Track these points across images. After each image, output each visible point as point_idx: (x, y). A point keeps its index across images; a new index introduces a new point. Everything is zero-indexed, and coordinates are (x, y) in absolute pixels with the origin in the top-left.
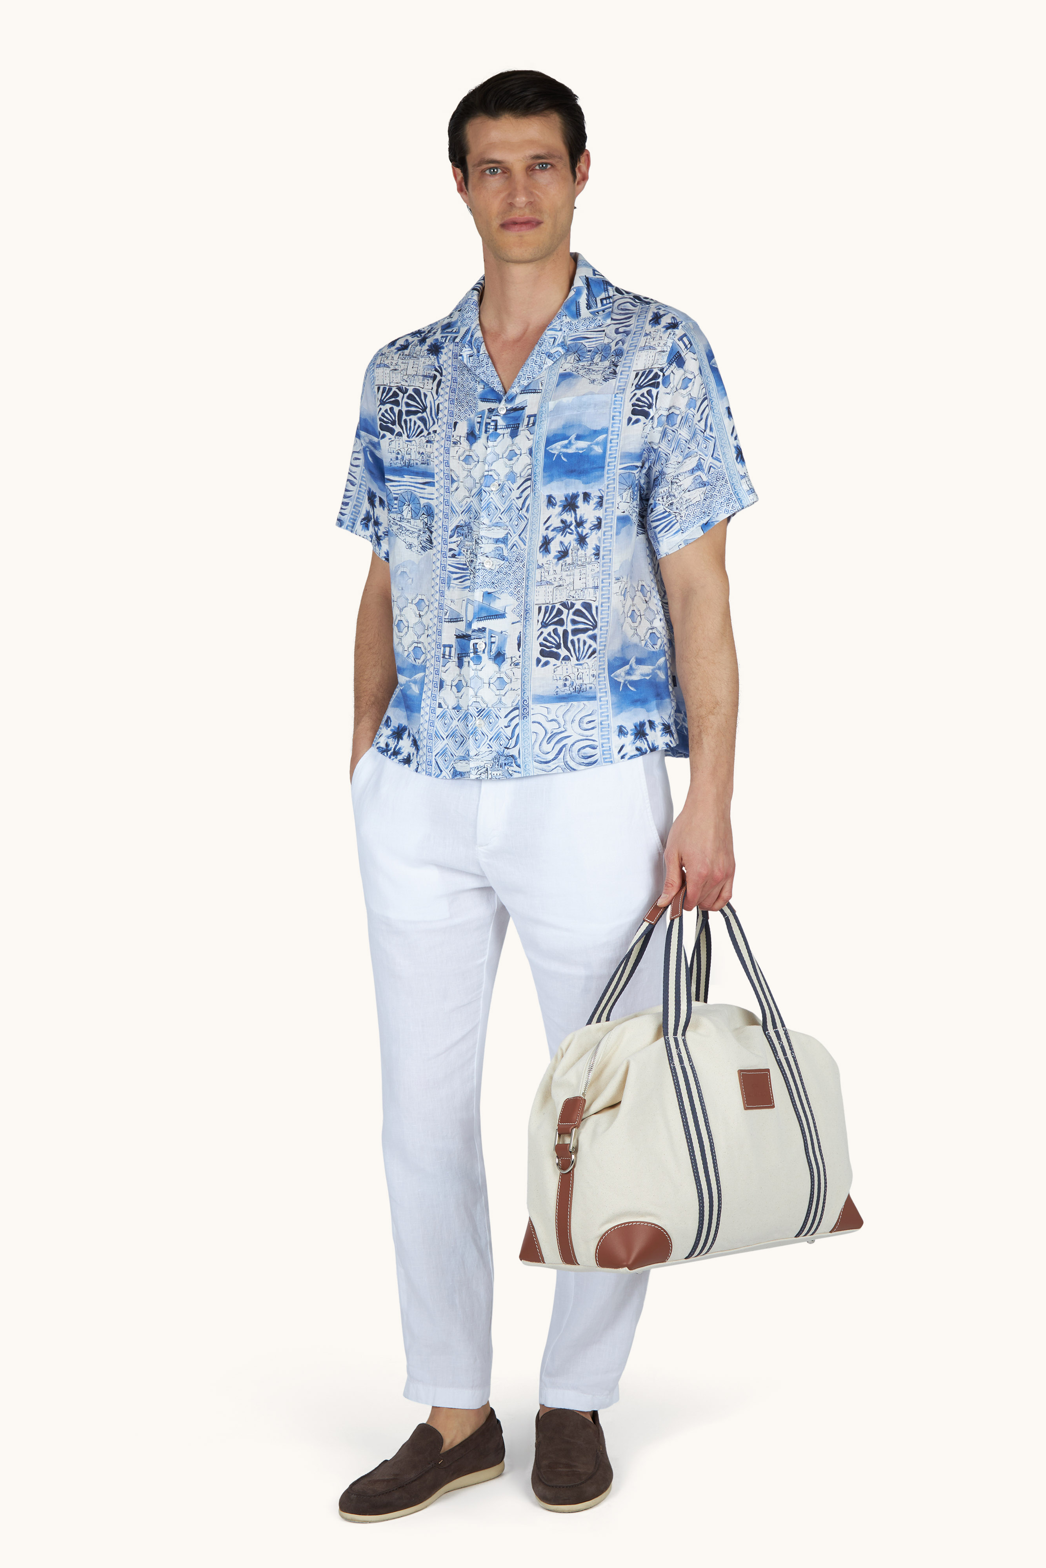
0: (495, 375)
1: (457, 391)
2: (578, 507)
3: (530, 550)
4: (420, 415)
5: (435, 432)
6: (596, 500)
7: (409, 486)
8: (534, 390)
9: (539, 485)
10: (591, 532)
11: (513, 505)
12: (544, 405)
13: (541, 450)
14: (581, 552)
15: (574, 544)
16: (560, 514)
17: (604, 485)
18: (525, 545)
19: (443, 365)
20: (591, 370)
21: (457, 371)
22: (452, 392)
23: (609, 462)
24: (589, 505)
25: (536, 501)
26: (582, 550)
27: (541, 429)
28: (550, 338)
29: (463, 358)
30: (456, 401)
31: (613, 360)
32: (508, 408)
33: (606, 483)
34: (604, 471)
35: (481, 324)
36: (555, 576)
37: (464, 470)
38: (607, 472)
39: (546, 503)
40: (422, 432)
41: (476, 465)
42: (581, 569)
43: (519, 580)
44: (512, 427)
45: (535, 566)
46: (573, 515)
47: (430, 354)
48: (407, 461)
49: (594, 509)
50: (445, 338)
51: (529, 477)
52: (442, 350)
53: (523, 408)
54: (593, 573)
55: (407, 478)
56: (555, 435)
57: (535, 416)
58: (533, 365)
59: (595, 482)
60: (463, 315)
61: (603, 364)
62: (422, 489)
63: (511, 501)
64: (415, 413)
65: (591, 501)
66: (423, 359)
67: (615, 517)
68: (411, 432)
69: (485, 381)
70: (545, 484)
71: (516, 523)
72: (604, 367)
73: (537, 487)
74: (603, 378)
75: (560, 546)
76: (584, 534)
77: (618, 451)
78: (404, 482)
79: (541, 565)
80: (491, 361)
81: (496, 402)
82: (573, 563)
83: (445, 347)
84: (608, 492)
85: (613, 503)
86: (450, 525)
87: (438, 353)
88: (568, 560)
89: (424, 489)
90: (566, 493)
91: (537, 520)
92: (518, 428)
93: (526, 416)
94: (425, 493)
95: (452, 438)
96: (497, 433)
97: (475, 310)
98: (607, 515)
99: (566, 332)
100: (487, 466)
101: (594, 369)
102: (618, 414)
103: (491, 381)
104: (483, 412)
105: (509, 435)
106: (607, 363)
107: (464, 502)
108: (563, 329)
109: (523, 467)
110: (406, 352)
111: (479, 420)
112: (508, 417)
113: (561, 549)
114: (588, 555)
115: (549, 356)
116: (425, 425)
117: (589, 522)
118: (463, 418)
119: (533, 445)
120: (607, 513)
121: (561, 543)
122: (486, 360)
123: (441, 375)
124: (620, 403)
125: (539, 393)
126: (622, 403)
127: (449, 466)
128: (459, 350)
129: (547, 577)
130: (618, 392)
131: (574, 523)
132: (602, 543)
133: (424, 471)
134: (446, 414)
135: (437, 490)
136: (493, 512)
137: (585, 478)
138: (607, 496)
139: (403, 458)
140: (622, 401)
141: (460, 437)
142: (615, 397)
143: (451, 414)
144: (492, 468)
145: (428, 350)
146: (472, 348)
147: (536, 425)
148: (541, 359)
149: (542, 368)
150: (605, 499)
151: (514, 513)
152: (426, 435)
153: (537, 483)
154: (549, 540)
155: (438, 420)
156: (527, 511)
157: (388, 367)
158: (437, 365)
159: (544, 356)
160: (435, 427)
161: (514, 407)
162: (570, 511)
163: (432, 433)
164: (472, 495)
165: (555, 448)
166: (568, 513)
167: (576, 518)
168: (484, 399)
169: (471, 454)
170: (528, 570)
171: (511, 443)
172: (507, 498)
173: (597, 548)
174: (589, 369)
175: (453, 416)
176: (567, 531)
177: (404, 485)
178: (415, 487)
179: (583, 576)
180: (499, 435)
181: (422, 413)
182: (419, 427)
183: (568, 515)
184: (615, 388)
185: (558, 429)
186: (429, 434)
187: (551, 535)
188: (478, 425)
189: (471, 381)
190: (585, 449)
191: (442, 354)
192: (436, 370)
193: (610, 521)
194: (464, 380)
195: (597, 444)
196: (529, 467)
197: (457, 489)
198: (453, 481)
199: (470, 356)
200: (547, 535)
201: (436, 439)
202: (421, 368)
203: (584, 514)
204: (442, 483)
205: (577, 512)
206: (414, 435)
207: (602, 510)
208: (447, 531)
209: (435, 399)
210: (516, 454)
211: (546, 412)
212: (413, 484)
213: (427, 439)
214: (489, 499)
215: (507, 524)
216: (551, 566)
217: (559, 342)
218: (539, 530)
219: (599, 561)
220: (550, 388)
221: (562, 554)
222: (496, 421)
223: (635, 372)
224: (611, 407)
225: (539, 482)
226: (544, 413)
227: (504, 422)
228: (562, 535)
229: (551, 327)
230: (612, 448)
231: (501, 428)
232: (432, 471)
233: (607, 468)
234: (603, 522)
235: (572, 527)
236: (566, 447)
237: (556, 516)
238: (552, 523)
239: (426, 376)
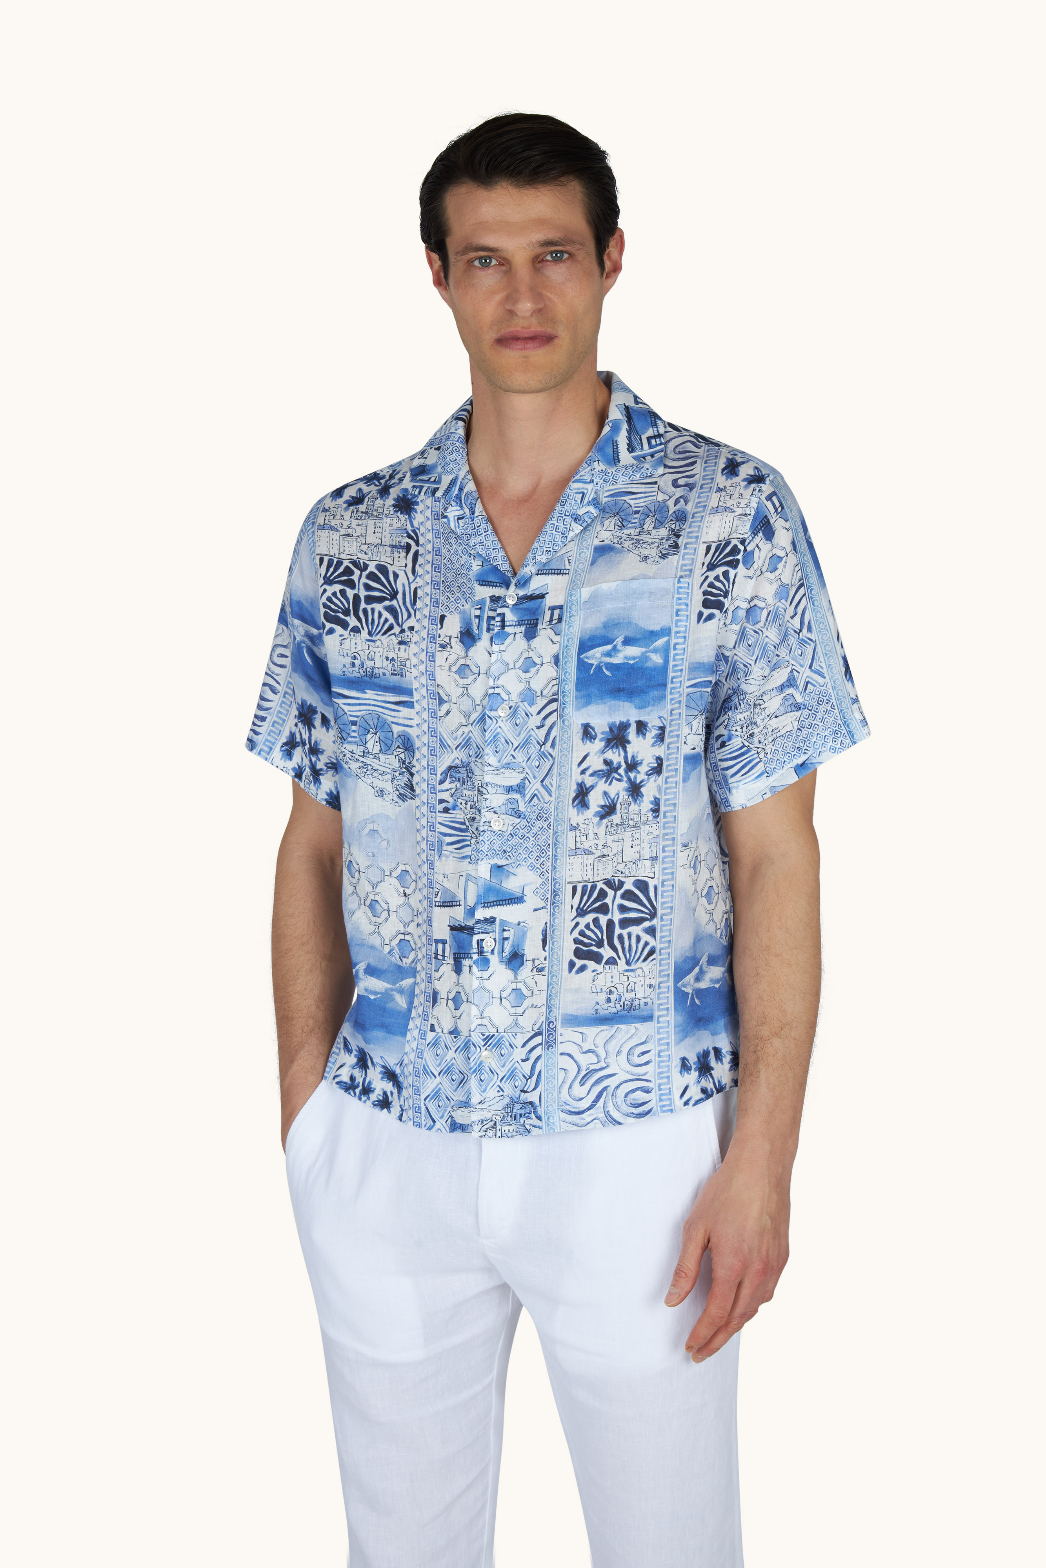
0: (499, 547)
1: (442, 570)
2: (629, 742)
3: (558, 803)
4: (387, 603)
5: (411, 628)
6: (655, 732)
7: (374, 705)
8: (558, 570)
9: (570, 709)
10: (648, 779)
11: (532, 738)
12: (574, 592)
13: (572, 658)
14: (634, 808)
15: (624, 795)
16: (603, 752)
17: (666, 710)
18: (551, 796)
19: (419, 529)
20: (641, 542)
21: (440, 538)
22: (435, 571)
23: (673, 678)
24: (644, 739)
25: (566, 731)
26: (635, 804)
27: (571, 628)
28: (576, 493)
29: (449, 521)
30: (442, 585)
31: (673, 527)
32: (520, 596)
33: (669, 707)
34: (665, 689)
35: (471, 471)
36: (597, 842)
37: (457, 686)
38: (671, 691)
39: (580, 735)
40: (391, 628)
41: (476, 679)
42: (634, 832)
43: (543, 847)
44: (528, 624)
45: (566, 826)
46: (622, 754)
47: (398, 511)
48: (368, 670)
49: (653, 745)
50: (418, 490)
51: (554, 697)
52: (415, 507)
53: (542, 596)
54: (650, 837)
55: (370, 694)
56: (592, 638)
57: (561, 607)
58: (554, 532)
59: (653, 705)
60: (444, 458)
61: (658, 533)
62: (394, 710)
63: (529, 731)
64: (380, 600)
65: (648, 734)
66: (389, 519)
67: (681, 756)
68: (375, 627)
69: (483, 555)
70: (579, 708)
71: (537, 764)
72: (660, 537)
73: (567, 712)
74: (660, 555)
75: (603, 798)
76: (638, 782)
77: (685, 661)
78: (366, 699)
79: (575, 825)
80: (491, 526)
81: (501, 587)
82: (622, 824)
83: (420, 503)
84: (671, 721)
85: (678, 736)
86: (439, 765)
87: (411, 511)
88: (616, 818)
89: (398, 711)
90: (611, 720)
91: (568, 760)
92: (536, 625)
93: (547, 608)
94: (399, 718)
95: (438, 639)
96: (505, 632)
97: (461, 450)
98: (669, 754)
99: (599, 485)
100: (491, 680)
101: (646, 540)
102: (684, 607)
103: (493, 555)
104: (483, 601)
105: (522, 635)
106: (663, 532)
107: (460, 732)
108: (595, 481)
109: (546, 682)
110: (362, 508)
111: (478, 613)
112: (521, 609)
113: (605, 802)
114: (643, 812)
115: (577, 519)
116: (396, 618)
117: (645, 763)
118: (453, 610)
119: (560, 650)
120: (670, 751)
121: (605, 793)
122: (483, 526)
123: (417, 543)
124: (687, 591)
125: (566, 574)
126: (690, 591)
127: (434, 680)
128: (441, 507)
129: (584, 843)
130: (683, 573)
131: (624, 766)
132: (663, 794)
133: (397, 685)
134: (428, 603)
135: (417, 713)
136: (502, 747)
137: (638, 701)
138: (670, 726)
139: (362, 665)
140: (688, 589)
141: (450, 637)
142: (679, 582)
143: (436, 603)
144: (499, 683)
145: (394, 506)
146: (462, 507)
147: (563, 622)
148: (565, 523)
149: (566, 537)
150: (668, 730)
151: (534, 750)
152: (397, 633)
153: (567, 706)
154: (587, 789)
155: (415, 611)
156: (553, 745)
157: (336, 530)
158: (409, 528)
159: (568, 519)
160: (412, 622)
161: (528, 594)
162: (617, 747)
163: (406, 629)
164: (471, 720)
165: (593, 656)
166: (614, 751)
167: (626, 757)
168: (483, 582)
169: (468, 662)
170: (556, 832)
171: (527, 647)
172: (523, 728)
173: (657, 802)
174: (638, 540)
175: (438, 607)
176: (613, 777)
177: (365, 704)
178: (383, 707)
179: (636, 842)
180: (508, 635)
181: (391, 600)
182: (386, 620)
183: (614, 753)
184: (677, 568)
185: (597, 629)
186: (403, 631)
187: (589, 782)
188: (477, 620)
189: (462, 555)
190: (637, 658)
191: (416, 512)
192: (409, 537)
193: (674, 762)
194: (452, 552)
195: (656, 651)
196: (554, 682)
197: (448, 713)
198: (441, 701)
199: (459, 519)
200: (583, 782)
201: (414, 640)
202: (386, 533)
203: (638, 752)
204: (424, 703)
205: (627, 749)
206: (379, 632)
207: (663, 746)
208: (436, 775)
209: (411, 581)
210: (535, 664)
211: (577, 602)
212: (380, 704)
213: (400, 639)
214: (496, 729)
215: (524, 764)
216: (591, 827)
217: (590, 499)
218: (571, 774)
219: (658, 820)
220: (581, 566)
221: (607, 810)
222: (503, 615)
223: (706, 545)
224: (673, 598)
225: (570, 704)
226: (575, 603)
227: (515, 616)
228: (606, 782)
229: (577, 477)
230: (676, 657)
231: (510, 626)
232: (409, 687)
233: (669, 686)
234: (665, 764)
235: (621, 771)
236: (609, 654)
237: (596, 754)
238: (591, 764)
239: (396, 546)
